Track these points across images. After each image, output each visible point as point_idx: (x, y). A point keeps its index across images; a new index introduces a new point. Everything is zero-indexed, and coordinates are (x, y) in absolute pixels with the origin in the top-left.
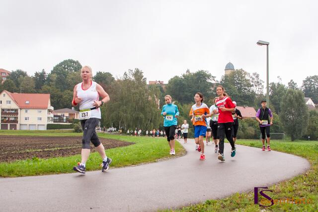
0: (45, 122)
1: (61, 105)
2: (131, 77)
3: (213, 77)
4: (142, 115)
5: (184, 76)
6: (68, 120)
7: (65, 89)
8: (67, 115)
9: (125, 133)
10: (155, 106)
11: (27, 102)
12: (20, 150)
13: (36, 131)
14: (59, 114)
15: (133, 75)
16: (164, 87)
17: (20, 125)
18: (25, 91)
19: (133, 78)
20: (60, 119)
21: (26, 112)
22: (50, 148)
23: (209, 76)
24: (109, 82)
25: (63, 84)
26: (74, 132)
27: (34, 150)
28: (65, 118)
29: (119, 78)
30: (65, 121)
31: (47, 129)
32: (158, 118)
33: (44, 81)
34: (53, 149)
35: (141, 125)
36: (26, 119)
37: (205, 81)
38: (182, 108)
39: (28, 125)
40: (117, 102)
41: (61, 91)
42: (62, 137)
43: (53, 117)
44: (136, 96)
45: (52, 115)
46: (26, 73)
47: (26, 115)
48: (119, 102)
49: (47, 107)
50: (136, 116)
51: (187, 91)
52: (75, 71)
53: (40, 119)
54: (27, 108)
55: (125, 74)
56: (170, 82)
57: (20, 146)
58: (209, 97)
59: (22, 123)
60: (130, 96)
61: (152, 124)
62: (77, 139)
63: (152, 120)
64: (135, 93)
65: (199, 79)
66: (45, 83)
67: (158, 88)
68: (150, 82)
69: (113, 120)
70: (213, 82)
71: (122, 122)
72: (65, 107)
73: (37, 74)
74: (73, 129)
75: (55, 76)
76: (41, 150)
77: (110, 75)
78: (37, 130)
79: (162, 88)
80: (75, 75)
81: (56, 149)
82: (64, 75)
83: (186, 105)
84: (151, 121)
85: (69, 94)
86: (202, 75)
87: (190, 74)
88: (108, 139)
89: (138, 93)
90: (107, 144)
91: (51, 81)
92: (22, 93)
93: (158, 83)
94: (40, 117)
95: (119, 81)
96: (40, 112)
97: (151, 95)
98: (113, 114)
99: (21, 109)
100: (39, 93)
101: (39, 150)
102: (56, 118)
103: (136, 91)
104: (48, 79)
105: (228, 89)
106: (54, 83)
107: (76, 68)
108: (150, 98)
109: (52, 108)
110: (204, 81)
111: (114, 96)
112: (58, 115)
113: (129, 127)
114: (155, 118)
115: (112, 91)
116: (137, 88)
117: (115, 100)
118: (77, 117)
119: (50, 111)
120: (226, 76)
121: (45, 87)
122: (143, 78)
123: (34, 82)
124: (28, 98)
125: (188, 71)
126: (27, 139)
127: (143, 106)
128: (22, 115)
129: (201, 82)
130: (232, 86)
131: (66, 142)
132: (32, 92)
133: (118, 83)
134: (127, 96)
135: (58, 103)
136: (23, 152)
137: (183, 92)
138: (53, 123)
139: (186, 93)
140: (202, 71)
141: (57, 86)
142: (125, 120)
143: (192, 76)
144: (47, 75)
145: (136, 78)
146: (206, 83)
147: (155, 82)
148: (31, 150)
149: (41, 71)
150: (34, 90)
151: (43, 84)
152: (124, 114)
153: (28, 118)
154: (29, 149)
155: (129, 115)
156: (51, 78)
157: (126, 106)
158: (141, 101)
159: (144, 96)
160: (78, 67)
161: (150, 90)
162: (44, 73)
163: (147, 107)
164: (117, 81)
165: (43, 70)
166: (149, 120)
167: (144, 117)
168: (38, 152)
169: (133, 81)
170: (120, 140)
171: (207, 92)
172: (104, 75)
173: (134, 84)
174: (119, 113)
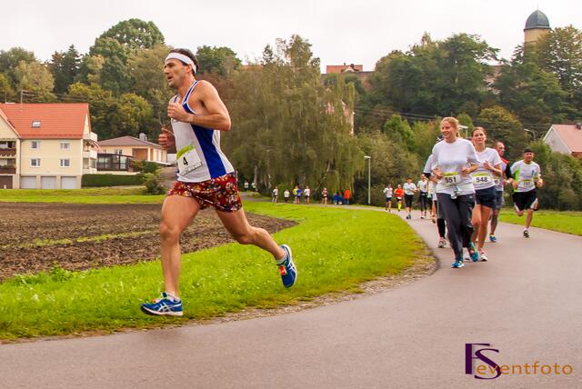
0: (79, 170)
1: (114, 128)
2: (282, 57)
3: (491, 49)
4: (310, 152)
5: (415, 49)
6: (130, 165)
7: (123, 90)
8: (128, 152)
9: (270, 195)
10: (342, 128)
11: (36, 124)
12: (21, 240)
13: (56, 191)
14: (110, 151)
15: (288, 51)
16: (363, 79)
17: (22, 177)
18: (33, 98)
19: (287, 60)
20: (112, 161)
21: (34, 146)
22: (88, 236)
23: (482, 48)
24: (228, 72)
25: (118, 77)
26: (144, 193)
28: (123, 160)
29: (253, 62)
30: (123, 167)
31: (82, 186)
32: (350, 158)
33: (73, 73)
34: (97, 239)
35: (307, 177)
36: (34, 164)
37: (470, 61)
38: (412, 132)
39: (39, 178)
40: (248, 118)
41: (115, 95)
42: (118, 205)
43: (95, 156)
44: (298, 106)
45: (93, 154)
46: (32, 55)
47: (35, 154)
48: (254, 120)
49: (82, 135)
50: (297, 154)
51: (422, 89)
52: (147, 46)
53: (67, 163)
54: (35, 138)
55: (268, 50)
56: (379, 67)
57: (21, 229)
58: (480, 101)
59: (24, 173)
60: (281, 103)
61: (337, 172)
62: (153, 209)
63: (337, 163)
64: (294, 98)
65: (451, 58)
66: (75, 78)
67: (352, 84)
68: (328, 67)
69: (239, 163)
70: (492, 63)
71: (263, 169)
72: (124, 133)
73: (56, 57)
74: (144, 187)
75: (100, 61)
76: (70, 241)
77: (229, 52)
78: (58, 188)
79: (360, 82)
80: (146, 56)
81: (104, 237)
82: (120, 56)
83: (420, 125)
84: (333, 167)
85: (132, 101)
86: (463, 46)
87: (431, 43)
89: (300, 97)
91: (91, 72)
92: (25, 102)
93: (350, 69)
94: (67, 158)
95: (252, 67)
96: (66, 146)
97: (332, 101)
99: (22, 140)
100: (62, 101)
101: (66, 241)
102: (102, 160)
103: (296, 91)
104: (84, 66)
105: (534, 80)
106: (97, 76)
107: (147, 39)
108: (330, 109)
109: (94, 137)
110: (467, 60)
111: (243, 104)
112: (108, 152)
113: (278, 180)
114: (344, 160)
115: (236, 93)
116: (298, 83)
117: (243, 114)
119: (88, 145)
120: (527, 47)
121: (77, 87)
122: (312, 58)
123: (51, 75)
124: (38, 115)
125: (426, 38)
126: (35, 211)
127: (313, 129)
128: (25, 154)
129: (460, 64)
130: (543, 71)
131: (127, 218)
132: (46, 101)
133: (251, 73)
134: (272, 103)
135: (107, 123)
136: (27, 245)
137: (414, 90)
138: (94, 171)
139: (420, 93)
141: (105, 84)
142: (268, 162)
143: (435, 48)
144: (81, 57)
145: (293, 60)
146: (473, 66)
147: (342, 68)
148: (47, 241)
149: (66, 50)
150: (52, 94)
151: (72, 81)
152: (267, 149)
153: (39, 160)
154: (41, 238)
155: (279, 152)
156: (90, 66)
157: (270, 128)
158: (308, 117)
159: (315, 103)
160: (154, 38)
161: (331, 88)
162: (73, 53)
163: (323, 132)
164: (248, 70)
165: (72, 47)
166: (327, 163)
167: (316, 156)
168: (63, 246)
169: (287, 67)
170: (256, 213)
171: (478, 89)
172: (215, 54)
173: (290, 75)
174: (254, 146)
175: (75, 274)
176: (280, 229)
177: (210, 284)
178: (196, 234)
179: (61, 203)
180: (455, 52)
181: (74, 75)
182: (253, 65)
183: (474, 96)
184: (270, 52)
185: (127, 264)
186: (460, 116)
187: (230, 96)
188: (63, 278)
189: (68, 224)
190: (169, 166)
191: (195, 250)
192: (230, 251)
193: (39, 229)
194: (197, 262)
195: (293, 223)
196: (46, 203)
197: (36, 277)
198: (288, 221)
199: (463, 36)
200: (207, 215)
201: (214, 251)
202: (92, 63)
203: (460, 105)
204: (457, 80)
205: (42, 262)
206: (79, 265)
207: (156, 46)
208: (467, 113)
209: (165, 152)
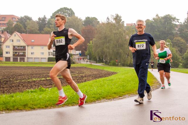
0: (47, 56)
2: (112, 20)
3: (177, 19)
4: (121, 51)
5: (154, 19)
9: (108, 64)
11: (33, 41)
12: (28, 79)
13: (39, 63)
15: (114, 19)
17: (28, 58)
18: (31, 32)
19: (114, 22)
21: (32, 48)
23: (174, 19)
24: (95, 25)
27: (39, 79)
29: (103, 22)
31: (48, 61)
33: (45, 24)
35: (120, 58)
36: (32, 54)
37: (171, 23)
39: (33, 58)
40: (102, 40)
43: (52, 52)
44: (117, 36)
46: (31, 18)
47: (32, 51)
48: (103, 41)
50: (117, 51)
52: (69, 16)
53: (43, 53)
54: (33, 45)
55: (108, 18)
57: (28, 75)
58: (173, 35)
59: (28, 57)
60: (112, 35)
63: (129, 54)
64: (116, 34)
65: (165, 22)
66: (46, 26)
67: (134, 30)
68: (127, 24)
69: (99, 54)
70: (177, 23)
71: (106, 56)
73: (39, 19)
75: (54, 21)
77: (96, 19)
78: (40, 62)
80: (69, 19)
84: (128, 55)
86: (168, 18)
87: (159, 17)
88: (94, 69)
89: (118, 33)
90: (94, 73)
91: (51, 24)
92: (29, 33)
93: (134, 25)
94: (43, 52)
95: (103, 24)
96: (43, 48)
98: (99, 50)
99: (28, 46)
100: (41, 33)
101: (43, 79)
102: (54, 53)
103: (117, 31)
104: (49, 22)
106: (53, 26)
107: (69, 14)
108: (127, 37)
110: (170, 23)
111: (100, 35)
115: (98, 32)
116: (118, 29)
117: (100, 39)
118: (71, 52)
121: (46, 29)
122: (122, 21)
123: (38, 25)
124: (34, 38)
125: (157, 15)
126: (33, 69)
127: (122, 44)
128: (29, 51)
129: (167, 24)
132: (36, 33)
133: (102, 25)
134: (109, 35)
136: (30, 80)
138: (52, 56)
139: (155, 33)
140: (168, 15)
141: (56, 28)
142: (108, 54)
143: (160, 18)
144: (48, 19)
145: (116, 22)
146: (171, 24)
147: (131, 25)
148: (36, 79)
149: (43, 17)
150: (38, 31)
151: (44, 27)
152: (107, 49)
153: (34, 52)
154: (35, 78)
155: (111, 51)
156: (50, 22)
157: (108, 43)
158: (120, 40)
159: (122, 35)
160: (71, 13)
161: (128, 31)
162: (45, 18)
163: (125, 45)
164: (102, 24)
165: (45, 16)
166: (126, 54)
167: (123, 52)
168: (42, 80)
169: (114, 24)
170: (104, 70)
171: (173, 31)
172: (91, 19)
173: (115, 26)
174: (103, 49)
175: (47, 89)
176: (112, 75)
177: (91, 92)
178: (85, 76)
179: (41, 67)
180: (166, 20)
181: (46, 25)
182: (103, 23)
183: (172, 34)
184: (109, 19)
185: (64, 86)
186: (167, 40)
187: (96, 33)
188: (43, 91)
189: (43, 73)
190: (76, 55)
191: (85, 82)
192: (96, 82)
193: (34, 75)
194: (86, 85)
195: (115, 73)
196: (36, 67)
197: (34, 90)
198: (114, 72)
199: (169, 15)
200: (88, 71)
201: (91, 82)
202: (51, 21)
203: (167, 36)
204: (166, 29)
205: (36, 85)
206: (48, 86)
207: (72, 16)
208: (169, 39)
209: (75, 50)
